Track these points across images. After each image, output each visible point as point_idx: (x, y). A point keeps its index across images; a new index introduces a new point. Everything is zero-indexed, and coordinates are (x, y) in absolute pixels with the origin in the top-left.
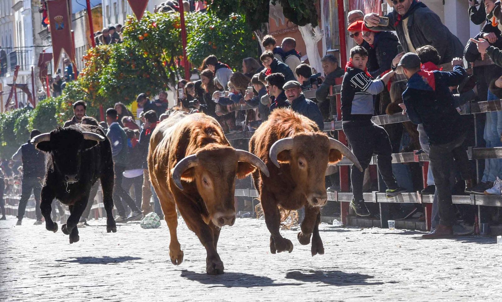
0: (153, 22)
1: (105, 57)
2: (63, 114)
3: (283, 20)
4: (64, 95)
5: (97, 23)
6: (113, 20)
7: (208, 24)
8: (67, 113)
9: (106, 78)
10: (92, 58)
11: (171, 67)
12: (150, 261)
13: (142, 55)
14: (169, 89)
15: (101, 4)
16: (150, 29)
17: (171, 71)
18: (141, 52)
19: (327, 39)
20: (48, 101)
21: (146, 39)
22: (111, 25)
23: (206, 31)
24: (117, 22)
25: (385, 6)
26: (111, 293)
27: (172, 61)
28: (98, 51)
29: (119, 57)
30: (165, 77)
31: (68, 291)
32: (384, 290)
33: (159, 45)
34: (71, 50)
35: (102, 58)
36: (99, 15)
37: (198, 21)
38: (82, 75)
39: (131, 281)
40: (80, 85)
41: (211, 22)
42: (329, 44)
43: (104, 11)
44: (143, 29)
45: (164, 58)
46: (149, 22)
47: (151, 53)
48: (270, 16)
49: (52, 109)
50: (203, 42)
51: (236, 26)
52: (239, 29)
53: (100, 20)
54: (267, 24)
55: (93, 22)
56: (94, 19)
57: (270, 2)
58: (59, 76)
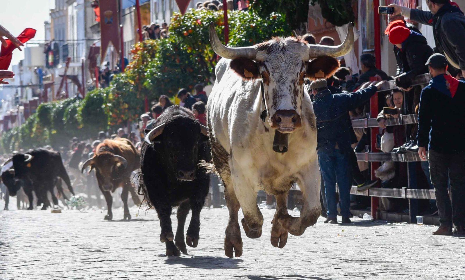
0: (197, 20)
1: (151, 51)
2: (109, 105)
3: (322, 21)
4: (112, 87)
5: (145, 19)
6: (160, 16)
7: (249, 22)
8: (114, 104)
9: (151, 72)
10: (139, 52)
11: (213, 62)
13: (186, 50)
14: (210, 83)
15: (149, 1)
16: (195, 25)
17: (213, 66)
18: (185, 47)
19: (363, 39)
20: (96, 91)
21: (190, 35)
23: (247, 29)
24: (164, 18)
27: (214, 57)
28: (145, 47)
29: (165, 51)
30: (207, 72)
33: (203, 41)
35: (148, 52)
36: (147, 11)
37: (240, 20)
38: (130, 68)
40: (127, 77)
41: (252, 20)
42: (365, 45)
43: (152, 7)
44: (187, 26)
45: (207, 54)
46: (194, 19)
47: (194, 48)
48: (309, 16)
49: (100, 100)
50: (244, 40)
51: (276, 25)
52: (278, 28)
53: (148, 16)
54: (306, 24)
55: (142, 18)
56: (142, 15)
57: (310, 2)
58: (107, 68)
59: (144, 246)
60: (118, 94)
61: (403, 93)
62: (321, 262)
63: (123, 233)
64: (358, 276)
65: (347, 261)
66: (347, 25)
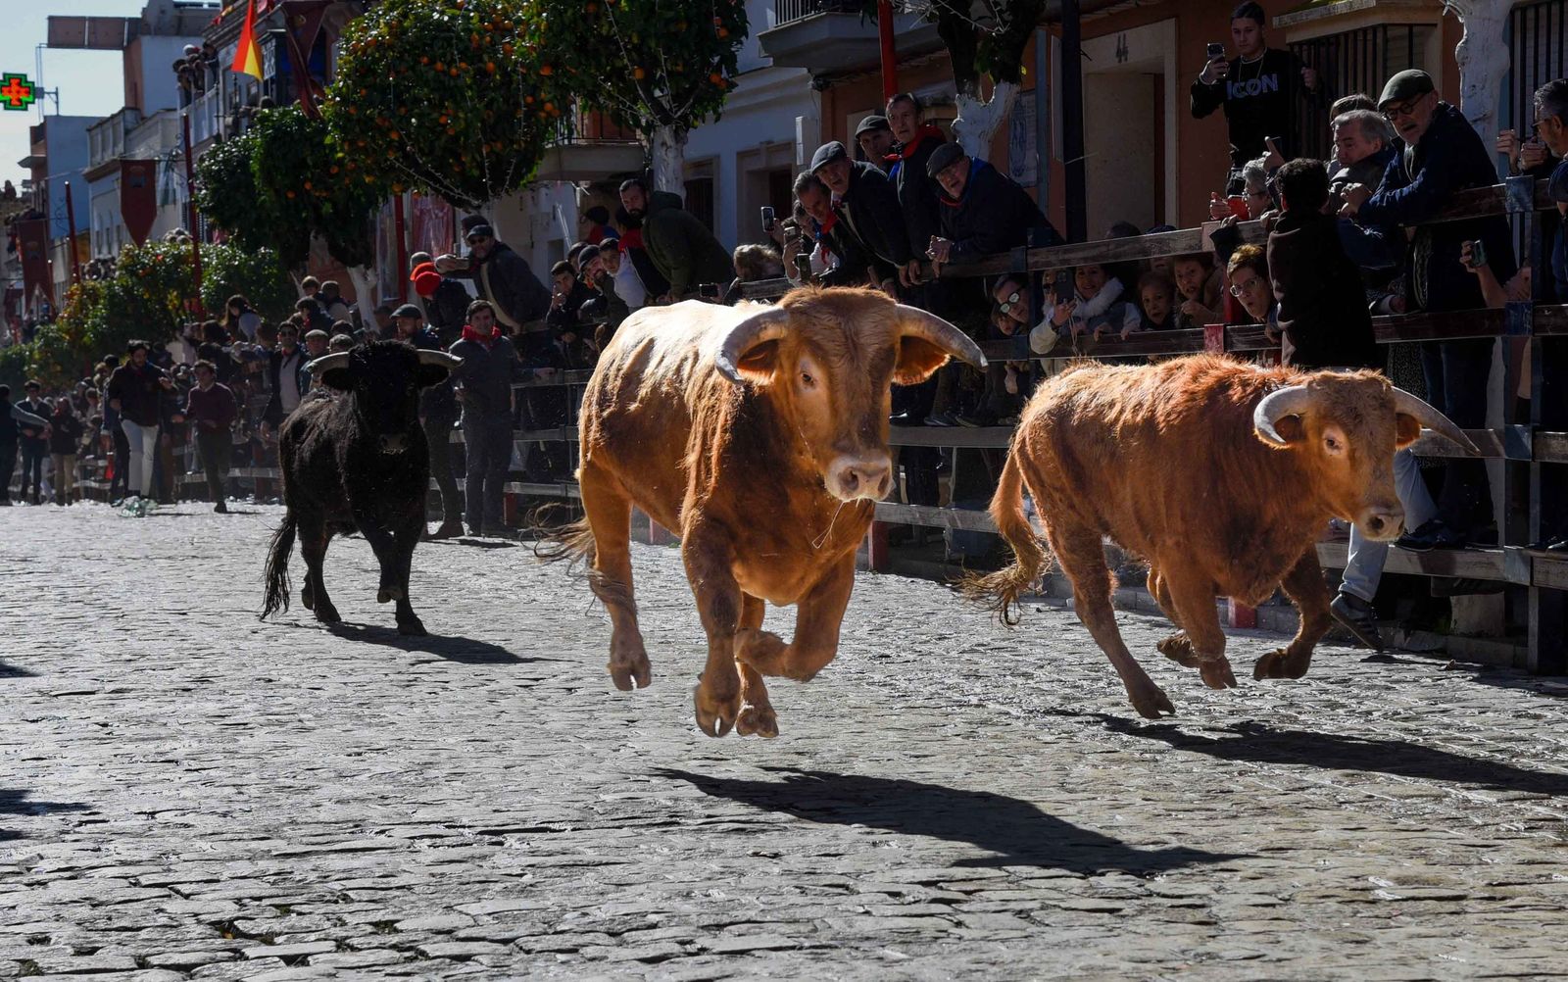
0: (157, 255)
1: (94, 296)
2: (34, 366)
3: (328, 259)
4: (38, 343)
5: (84, 253)
6: (105, 250)
7: (230, 260)
8: (40, 366)
9: (93, 323)
10: (76, 297)
11: (180, 312)
12: (147, 557)
13: (142, 296)
14: (177, 339)
15: (89, 229)
16: (154, 262)
17: (179, 316)
18: (139, 291)
19: (384, 285)
20: (15, 348)
21: (148, 275)
22: (102, 257)
23: (227, 268)
24: (110, 253)
25: (459, 247)
26: (95, 596)
27: (182, 304)
28: (83, 289)
29: (112, 296)
30: (171, 324)
33: (165, 284)
34: (48, 287)
35: (89, 297)
36: (86, 242)
37: (217, 256)
38: (62, 318)
39: (121, 582)
40: (59, 330)
41: (233, 257)
42: (386, 290)
43: (93, 238)
44: (143, 263)
45: (171, 300)
46: (154, 255)
47: (154, 293)
48: (311, 253)
49: (21, 360)
50: (223, 282)
51: (267, 264)
52: (270, 268)
53: (87, 249)
54: (307, 263)
55: (79, 250)
56: (79, 245)
57: (312, 234)
58: (30, 318)
59: (88, 553)
60: (47, 352)
63: (58, 536)
65: (366, 571)
66: (362, 266)
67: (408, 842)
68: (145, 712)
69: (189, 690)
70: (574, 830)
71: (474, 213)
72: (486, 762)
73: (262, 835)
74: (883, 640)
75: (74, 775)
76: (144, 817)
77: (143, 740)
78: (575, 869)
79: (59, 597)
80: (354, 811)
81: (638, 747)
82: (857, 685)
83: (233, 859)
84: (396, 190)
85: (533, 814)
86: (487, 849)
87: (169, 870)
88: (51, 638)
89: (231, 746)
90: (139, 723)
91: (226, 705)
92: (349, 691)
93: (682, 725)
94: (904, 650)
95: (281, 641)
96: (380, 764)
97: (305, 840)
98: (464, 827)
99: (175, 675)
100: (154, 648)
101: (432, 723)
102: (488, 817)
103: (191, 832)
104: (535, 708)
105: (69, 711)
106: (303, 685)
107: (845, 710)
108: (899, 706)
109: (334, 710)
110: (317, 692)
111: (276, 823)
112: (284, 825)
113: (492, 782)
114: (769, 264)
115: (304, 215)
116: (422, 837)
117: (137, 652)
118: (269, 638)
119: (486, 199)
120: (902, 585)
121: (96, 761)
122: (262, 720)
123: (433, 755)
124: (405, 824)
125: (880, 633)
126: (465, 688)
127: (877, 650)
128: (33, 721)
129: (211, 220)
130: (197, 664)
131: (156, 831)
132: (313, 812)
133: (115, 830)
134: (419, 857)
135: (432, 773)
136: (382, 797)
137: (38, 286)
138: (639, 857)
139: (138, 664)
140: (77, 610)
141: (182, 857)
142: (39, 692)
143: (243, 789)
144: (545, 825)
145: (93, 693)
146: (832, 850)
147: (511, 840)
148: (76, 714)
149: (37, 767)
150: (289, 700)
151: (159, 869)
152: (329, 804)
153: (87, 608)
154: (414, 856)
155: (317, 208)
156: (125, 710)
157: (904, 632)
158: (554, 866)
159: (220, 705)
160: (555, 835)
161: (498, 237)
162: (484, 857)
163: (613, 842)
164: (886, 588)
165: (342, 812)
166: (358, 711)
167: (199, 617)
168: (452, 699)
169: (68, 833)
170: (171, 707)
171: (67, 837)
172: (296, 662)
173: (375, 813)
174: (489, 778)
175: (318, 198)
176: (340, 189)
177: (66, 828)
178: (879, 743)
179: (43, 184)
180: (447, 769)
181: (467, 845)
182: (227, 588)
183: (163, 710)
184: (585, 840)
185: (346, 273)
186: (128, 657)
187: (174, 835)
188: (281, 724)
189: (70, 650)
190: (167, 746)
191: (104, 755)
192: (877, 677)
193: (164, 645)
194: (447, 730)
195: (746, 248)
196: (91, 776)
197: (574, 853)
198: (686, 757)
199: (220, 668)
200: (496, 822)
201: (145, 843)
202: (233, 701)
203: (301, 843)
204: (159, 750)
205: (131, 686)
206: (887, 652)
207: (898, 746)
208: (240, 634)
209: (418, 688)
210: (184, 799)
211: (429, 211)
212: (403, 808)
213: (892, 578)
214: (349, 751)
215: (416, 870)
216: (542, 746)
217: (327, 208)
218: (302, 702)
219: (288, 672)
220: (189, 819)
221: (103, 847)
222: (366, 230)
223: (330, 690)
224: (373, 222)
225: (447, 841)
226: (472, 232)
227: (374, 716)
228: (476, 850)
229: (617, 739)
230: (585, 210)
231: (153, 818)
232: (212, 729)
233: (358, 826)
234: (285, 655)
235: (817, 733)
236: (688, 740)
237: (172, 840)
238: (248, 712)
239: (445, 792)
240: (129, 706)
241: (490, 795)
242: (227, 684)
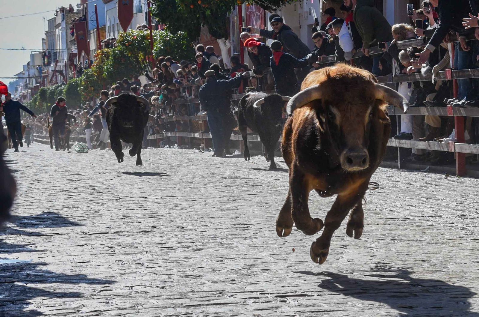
0: (134, 36)
1: (107, 55)
2: (82, 88)
3: (209, 36)
4: (83, 77)
5: (103, 36)
6: (112, 34)
7: (165, 37)
8: (85, 87)
9: (107, 68)
10: (99, 56)
11: (144, 62)
13: (128, 55)
15: (105, 25)
16: (133, 39)
17: (144, 64)
18: (127, 52)
19: (234, 47)
20: (74, 80)
21: (130, 45)
22: (110, 37)
23: (164, 41)
24: (114, 36)
26: (107, 190)
27: (145, 58)
28: (103, 52)
29: (115, 56)
30: (141, 67)
31: (83, 189)
32: (263, 191)
33: (138, 49)
34: (88, 52)
35: (105, 56)
36: (104, 31)
37: (160, 36)
38: (94, 65)
39: (119, 184)
40: (92, 71)
41: (167, 36)
42: (235, 50)
43: (107, 29)
44: (128, 40)
45: (140, 57)
46: (132, 36)
47: (133, 53)
48: (201, 33)
49: (77, 85)
50: (162, 48)
51: (182, 39)
52: (183, 41)
53: (104, 34)
54: (199, 38)
55: (101, 35)
56: (101, 34)
57: (201, 25)
58: (80, 66)
59: (105, 171)
60: (87, 81)
61: (257, 78)
62: (211, 179)
64: (232, 186)
65: (226, 178)
66: (224, 38)
67: (243, 300)
68: (129, 242)
69: (148, 232)
70: (318, 295)
71: (274, 13)
72: (279, 265)
73: (179, 297)
74: (462, 208)
75: (98, 270)
76: (128, 288)
77: (128, 254)
78: (318, 313)
79: (92, 191)
80: (219, 286)
81: (348, 258)
82: (450, 229)
83: (166, 307)
84: (239, 3)
85: (299, 288)
86: (278, 304)
87: (139, 312)
88: (89, 209)
89: (165, 257)
90: (126, 246)
91: (164, 239)
92: (218, 232)
93: (368, 248)
94: (473, 213)
95: (188, 210)
96: (231, 265)
97: (198, 299)
98: (268, 294)
99: (141, 225)
100: (133, 213)
101: (255, 247)
102: (279, 289)
103: (148, 295)
104: (301, 240)
105: (96, 241)
106: (197, 230)
107: (444, 241)
108: (470, 238)
109: (211, 241)
110: (204, 233)
111: (185, 291)
112: (189, 292)
113: (281, 274)
114: (410, 32)
115: (198, 16)
116: (249, 298)
117: (125, 215)
118: (183, 208)
119: (279, 6)
120: (472, 183)
121: (108, 264)
122: (179, 245)
123: (255, 261)
124: (242, 292)
125: (461, 205)
126: (269, 231)
127: (459, 213)
128: (80, 246)
129: (157, 19)
130: (151, 220)
131: (133, 295)
132: (201, 286)
133: (115, 294)
134: (248, 307)
135: (254, 269)
136: (232, 280)
137: (83, 52)
138: (347, 308)
139: (126, 220)
140: (100, 196)
141: (144, 306)
142: (84, 233)
143: (171, 276)
144: (305, 293)
145: (106, 233)
146: (438, 305)
147: (290, 300)
148: (99, 242)
149: (82, 266)
150: (191, 236)
151: (134, 311)
152: (207, 283)
153: (104, 195)
154: (246, 307)
155: (204, 13)
156: (120, 241)
157: (472, 205)
158: (309, 312)
159: (161, 239)
160: (310, 298)
161: (284, 23)
162: (277, 308)
163: (336, 301)
164: (465, 184)
165: (214, 287)
166: (221, 241)
167: (152, 199)
168: (264, 236)
169: (95, 295)
170: (139, 240)
171: (95, 297)
172: (194, 219)
173: (229, 287)
174: (280, 272)
175: (204, 7)
176: (214, 3)
177: (94, 293)
178: (459, 256)
179: (85, 5)
180: (261, 267)
181: (269, 302)
182: (164, 186)
183: (136, 241)
184: (323, 300)
185: (217, 42)
186: (122, 217)
187: (140, 296)
188: (188, 247)
189: (96, 214)
190: (138, 257)
191: (111, 261)
192: (460, 225)
193: (137, 212)
194: (261, 249)
195: (398, 26)
196: (106, 270)
197: (318, 306)
198: (370, 262)
199: (161, 222)
200: (283, 292)
201: (128, 300)
202: (167, 237)
203: (196, 300)
204: (134, 259)
205: (123, 230)
206: (465, 214)
207: (469, 257)
208: (170, 207)
209: (249, 231)
210: (145, 280)
211: (254, 12)
212: (241, 285)
213: (467, 179)
214: (218, 259)
215: (247, 313)
216: (304, 257)
217: (208, 12)
218: (197, 237)
219: (191, 224)
220: (148, 289)
221: (110, 302)
222: (226, 21)
223: (210, 231)
224: (229, 19)
225: (261, 300)
226: (273, 21)
227: (229, 244)
228: (274, 304)
229: (338, 254)
230: (324, 10)
231: (132, 289)
232: (158, 249)
233: (221, 293)
234: (190, 216)
235: (432, 251)
236: (371, 254)
237: (140, 298)
238: (173, 242)
239: (260, 278)
240: (121, 239)
241: (280, 279)
242: (164, 229)
